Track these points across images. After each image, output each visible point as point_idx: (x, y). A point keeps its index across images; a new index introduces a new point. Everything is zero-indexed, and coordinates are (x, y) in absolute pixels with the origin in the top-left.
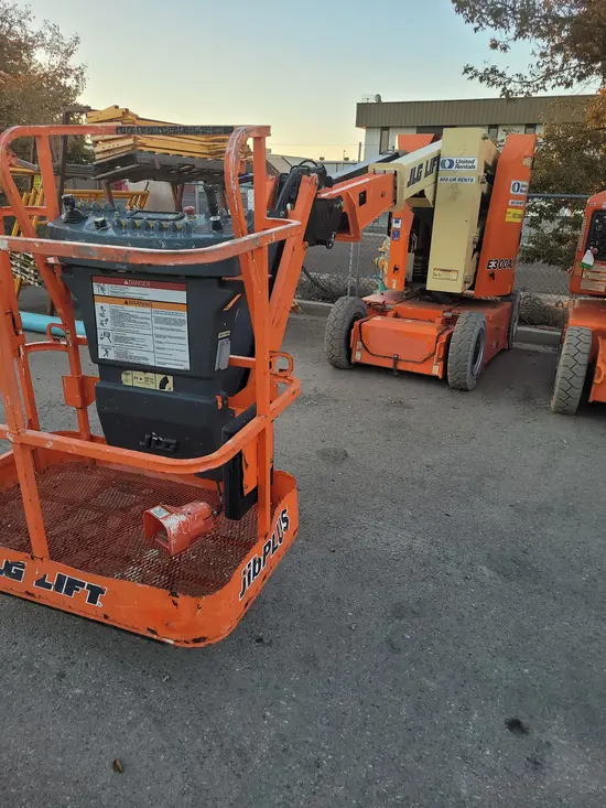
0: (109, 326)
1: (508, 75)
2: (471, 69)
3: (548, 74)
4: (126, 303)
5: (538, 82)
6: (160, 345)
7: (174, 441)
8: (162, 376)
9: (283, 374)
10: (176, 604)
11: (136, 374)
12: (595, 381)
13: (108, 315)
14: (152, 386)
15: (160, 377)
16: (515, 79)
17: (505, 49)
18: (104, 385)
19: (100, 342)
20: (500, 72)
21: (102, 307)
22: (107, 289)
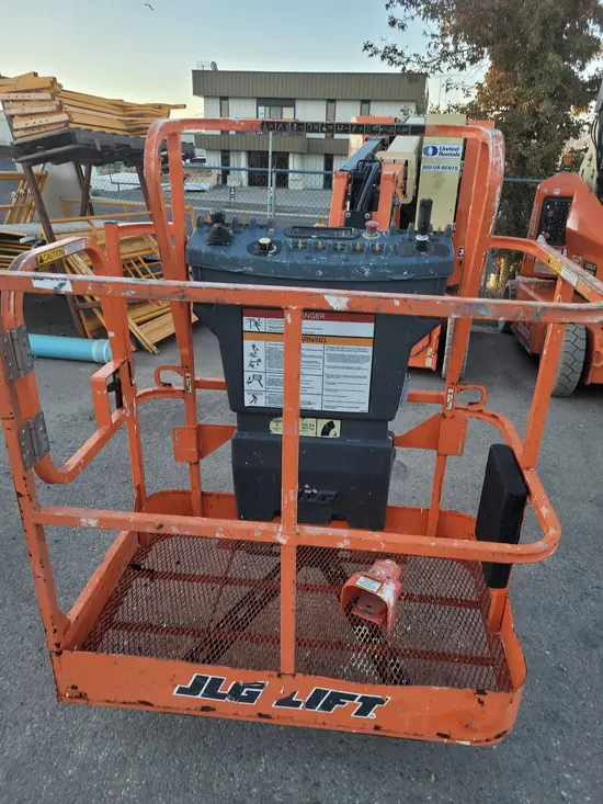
0: (261, 367)
1: (407, 54)
2: (371, 46)
3: (445, 55)
5: (435, 63)
6: (332, 387)
7: (334, 493)
8: (325, 422)
9: (475, 408)
10: (482, 703)
12: (595, 364)
13: (261, 354)
14: (311, 434)
15: (323, 422)
16: (413, 58)
17: (403, 27)
18: (246, 436)
19: (246, 386)
20: (399, 51)
21: (254, 346)
22: (263, 324)
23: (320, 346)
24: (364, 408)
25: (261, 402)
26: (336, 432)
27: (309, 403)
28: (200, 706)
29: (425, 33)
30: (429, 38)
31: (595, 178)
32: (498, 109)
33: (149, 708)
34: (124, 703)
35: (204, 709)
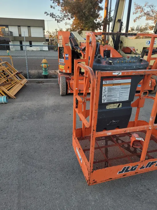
0: (106, 93)
2: (47, 13)
3: (65, 16)
4: (113, 85)
5: (63, 18)
6: (122, 95)
7: (119, 121)
11: (111, 105)
13: (106, 90)
14: (115, 107)
15: (118, 104)
16: (57, 16)
17: (54, 8)
18: (101, 111)
19: (103, 98)
20: (54, 14)
21: (105, 88)
22: (107, 82)
23: (120, 86)
24: (128, 99)
25: (106, 102)
26: (121, 106)
27: (116, 100)
28: (122, 175)
29: (58, 10)
30: (60, 11)
31: (113, 46)
32: (78, 30)
33: (111, 180)
34: (106, 180)
35: (124, 175)
